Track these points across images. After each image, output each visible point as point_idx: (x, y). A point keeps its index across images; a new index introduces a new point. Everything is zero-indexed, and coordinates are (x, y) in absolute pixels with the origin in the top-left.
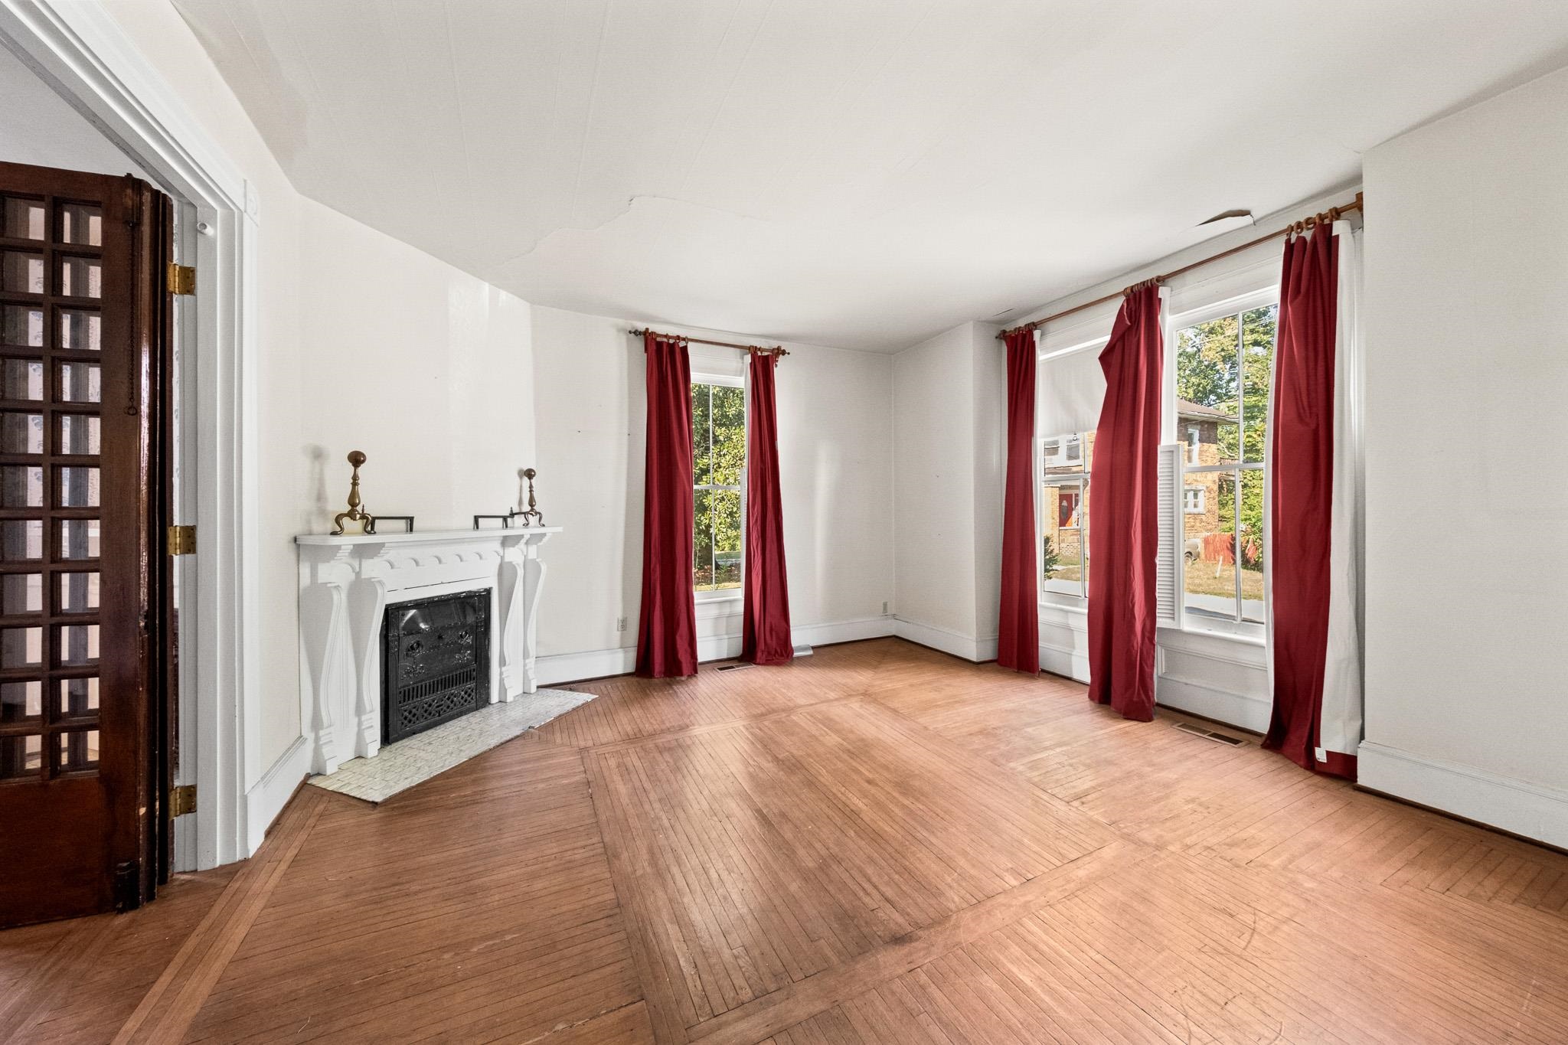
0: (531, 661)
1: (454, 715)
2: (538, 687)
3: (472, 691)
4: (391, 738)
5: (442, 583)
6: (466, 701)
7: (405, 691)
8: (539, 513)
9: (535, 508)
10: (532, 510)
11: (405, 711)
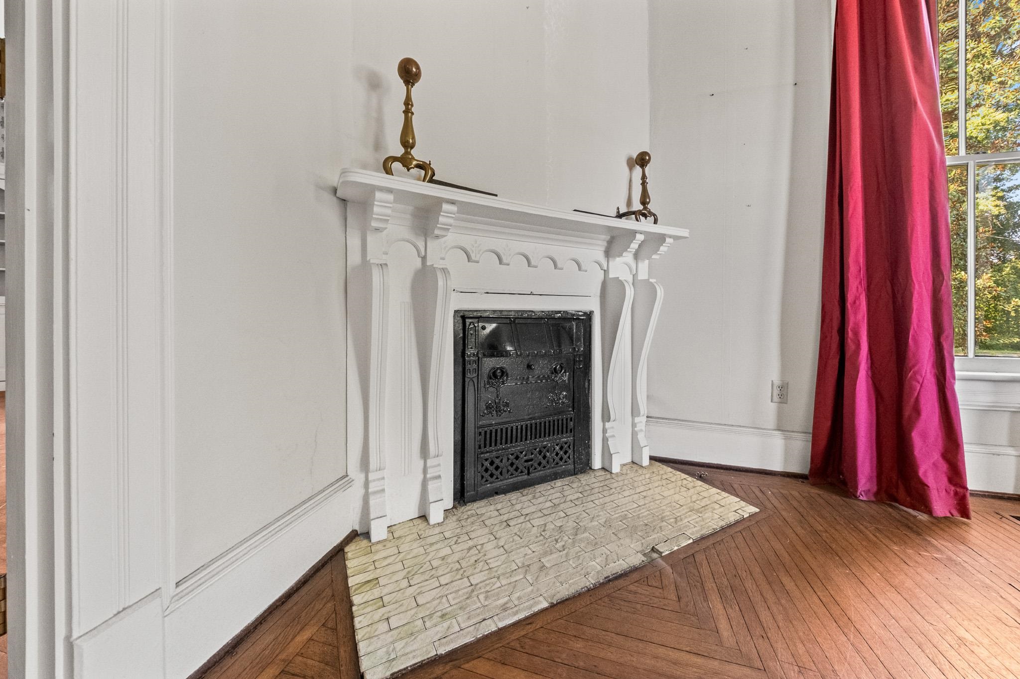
0: (641, 420)
1: (546, 476)
2: (652, 458)
3: (569, 447)
4: (467, 495)
5: (532, 294)
6: (561, 459)
7: (486, 432)
8: (654, 215)
9: (649, 206)
10: (645, 208)
11: (486, 460)
